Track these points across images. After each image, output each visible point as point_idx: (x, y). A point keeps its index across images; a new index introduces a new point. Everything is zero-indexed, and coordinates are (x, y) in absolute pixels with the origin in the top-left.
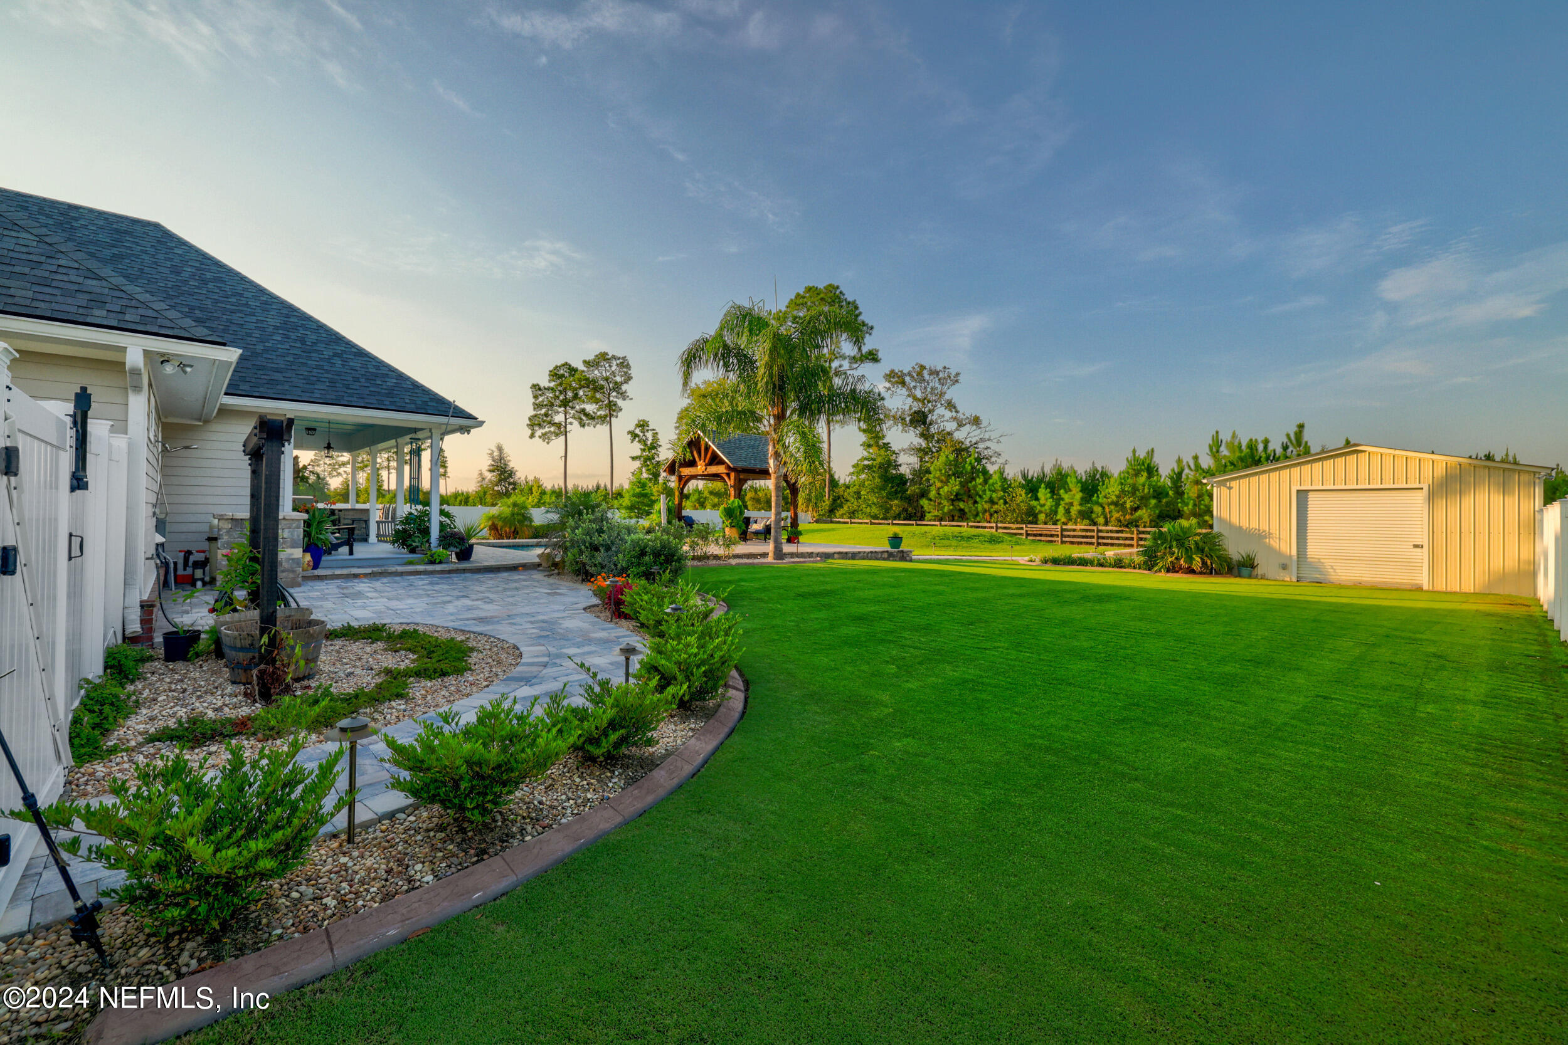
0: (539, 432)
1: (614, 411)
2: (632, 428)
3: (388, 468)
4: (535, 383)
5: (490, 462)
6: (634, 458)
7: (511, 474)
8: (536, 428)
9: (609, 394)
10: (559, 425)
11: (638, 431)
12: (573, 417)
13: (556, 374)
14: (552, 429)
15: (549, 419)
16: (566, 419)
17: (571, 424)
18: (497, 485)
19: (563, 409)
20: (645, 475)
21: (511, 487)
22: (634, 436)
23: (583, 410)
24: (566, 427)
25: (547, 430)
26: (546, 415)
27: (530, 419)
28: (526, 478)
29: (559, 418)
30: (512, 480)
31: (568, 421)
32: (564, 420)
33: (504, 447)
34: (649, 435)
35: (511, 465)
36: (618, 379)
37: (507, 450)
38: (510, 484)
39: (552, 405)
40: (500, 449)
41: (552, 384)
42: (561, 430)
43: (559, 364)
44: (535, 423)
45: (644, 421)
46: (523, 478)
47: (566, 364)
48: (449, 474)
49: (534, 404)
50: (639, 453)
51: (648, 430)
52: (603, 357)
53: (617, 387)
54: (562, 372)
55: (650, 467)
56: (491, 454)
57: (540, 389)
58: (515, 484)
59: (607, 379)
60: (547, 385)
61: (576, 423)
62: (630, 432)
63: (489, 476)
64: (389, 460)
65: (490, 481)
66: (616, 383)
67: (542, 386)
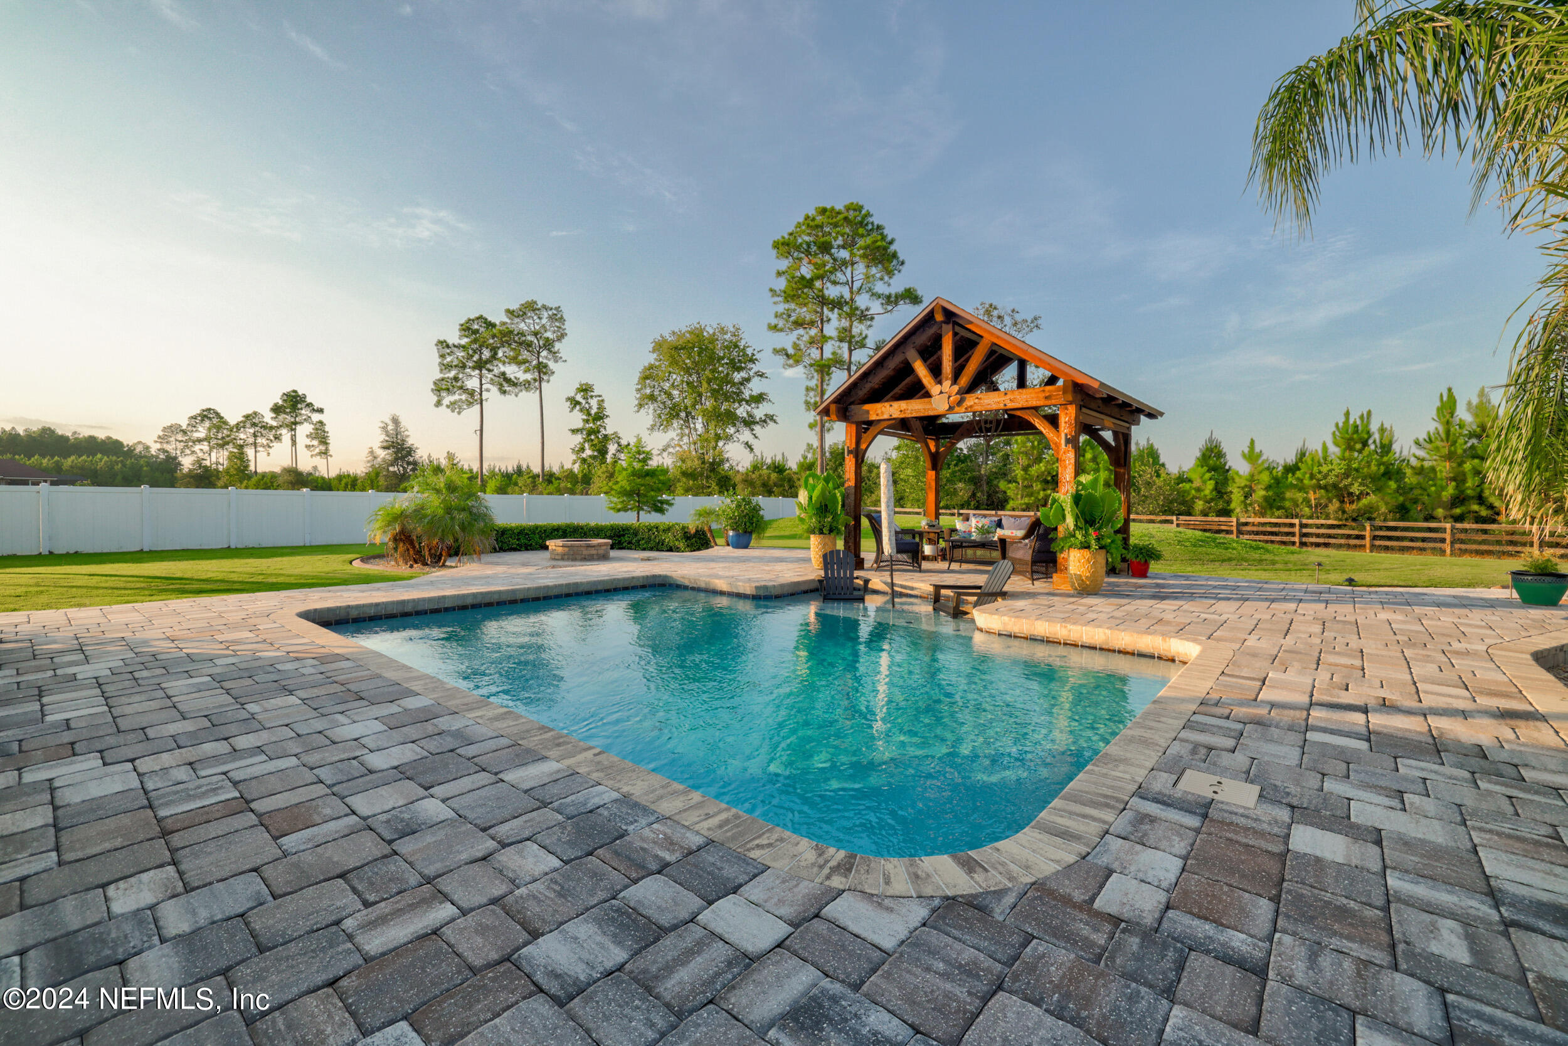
0: (446, 401)
1: (545, 374)
2: (572, 394)
3: (255, 444)
4: (442, 339)
5: (383, 437)
6: (574, 431)
7: (410, 451)
8: (444, 394)
9: (539, 353)
10: (471, 393)
11: (579, 398)
12: (492, 382)
13: (468, 329)
14: (464, 397)
15: (459, 384)
16: (481, 385)
17: (488, 390)
18: (392, 465)
19: (477, 372)
20: (588, 452)
21: (410, 467)
22: (574, 403)
23: (504, 374)
24: (481, 394)
25: (456, 397)
26: (456, 379)
27: (435, 383)
28: (429, 456)
29: (472, 383)
30: (411, 459)
31: (484, 387)
32: (478, 386)
33: (401, 419)
34: (594, 403)
35: (410, 441)
36: (549, 335)
37: (404, 423)
38: (409, 463)
39: (464, 367)
40: (396, 421)
41: (464, 341)
42: (475, 398)
43: (472, 317)
44: (441, 388)
45: (587, 384)
46: (425, 457)
47: (481, 317)
48: (331, 453)
49: (441, 364)
50: (580, 425)
51: (592, 397)
52: (530, 308)
53: (548, 345)
54: (476, 327)
55: (596, 442)
56: (384, 428)
57: (448, 346)
58: (415, 463)
59: (536, 334)
60: (457, 341)
61: (494, 390)
62: (568, 399)
63: (382, 454)
64: (255, 435)
65: (384, 460)
66: (547, 339)
67: (450, 342)
